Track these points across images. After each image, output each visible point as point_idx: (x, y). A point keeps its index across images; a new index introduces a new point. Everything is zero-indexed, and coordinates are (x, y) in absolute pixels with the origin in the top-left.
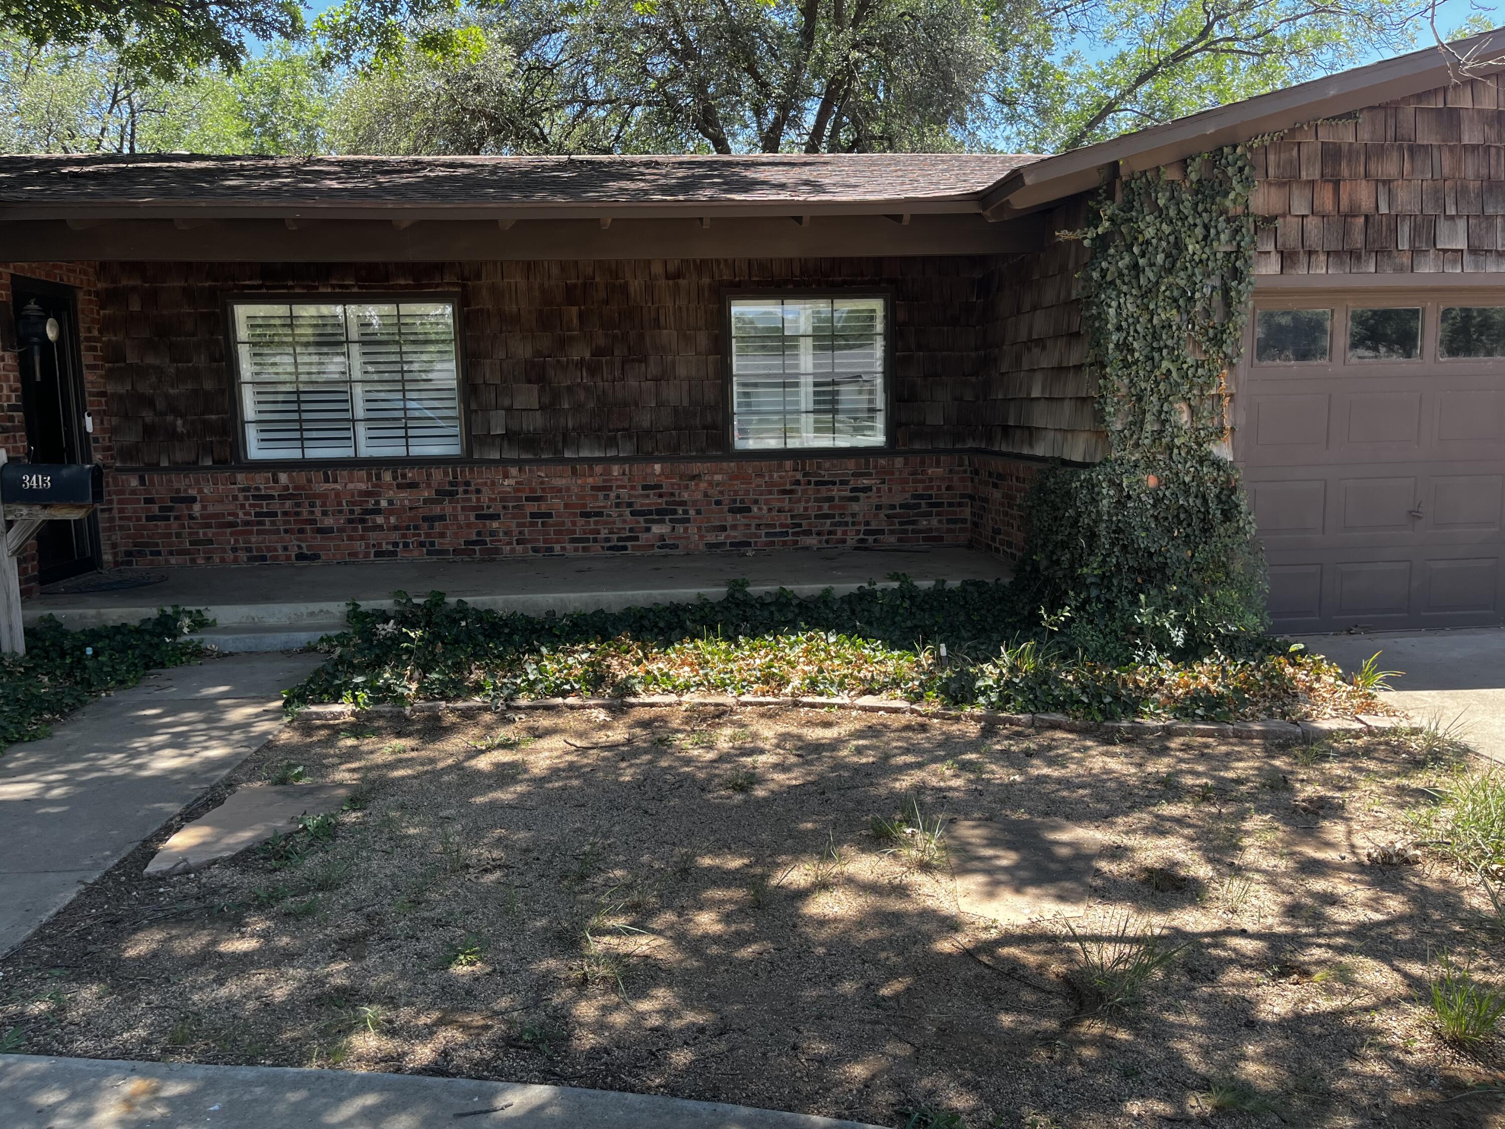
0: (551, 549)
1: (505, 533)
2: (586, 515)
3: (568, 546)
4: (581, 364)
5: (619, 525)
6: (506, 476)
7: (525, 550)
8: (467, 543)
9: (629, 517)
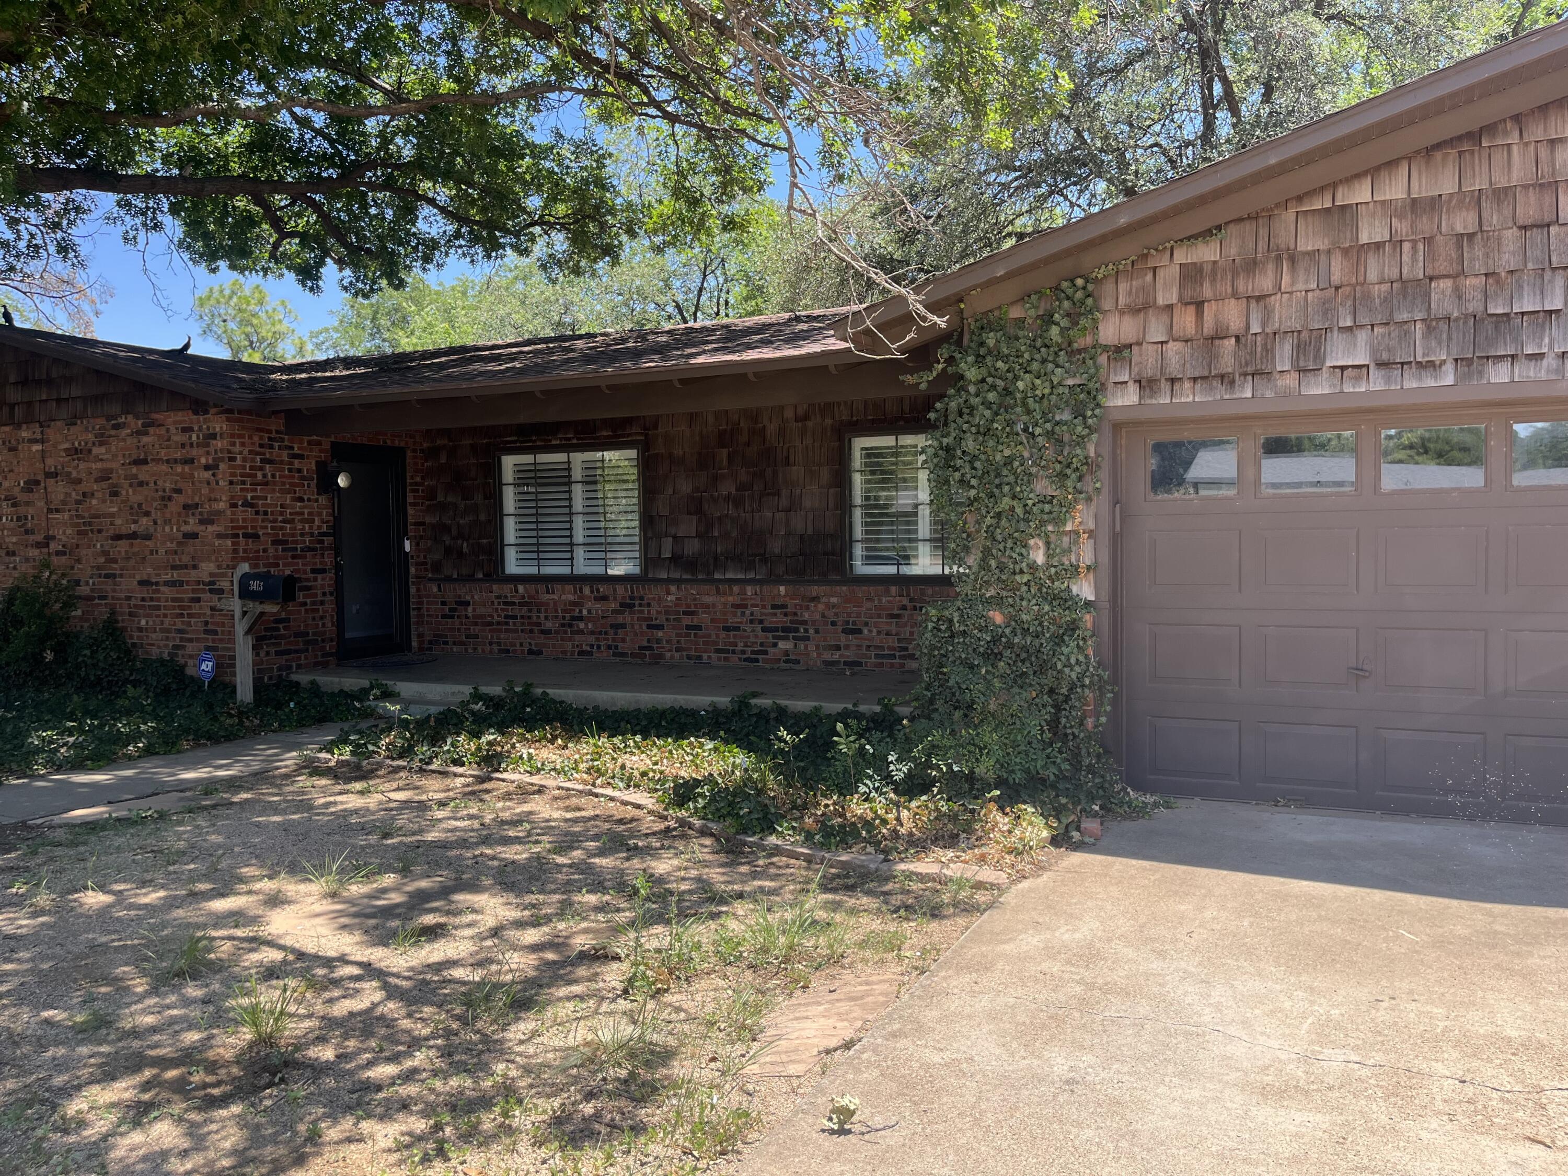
0: (700, 657)
1: (667, 642)
2: (727, 629)
3: (713, 655)
4: (728, 498)
5: (752, 640)
6: (668, 593)
7: (681, 657)
8: (641, 648)
9: (760, 633)
